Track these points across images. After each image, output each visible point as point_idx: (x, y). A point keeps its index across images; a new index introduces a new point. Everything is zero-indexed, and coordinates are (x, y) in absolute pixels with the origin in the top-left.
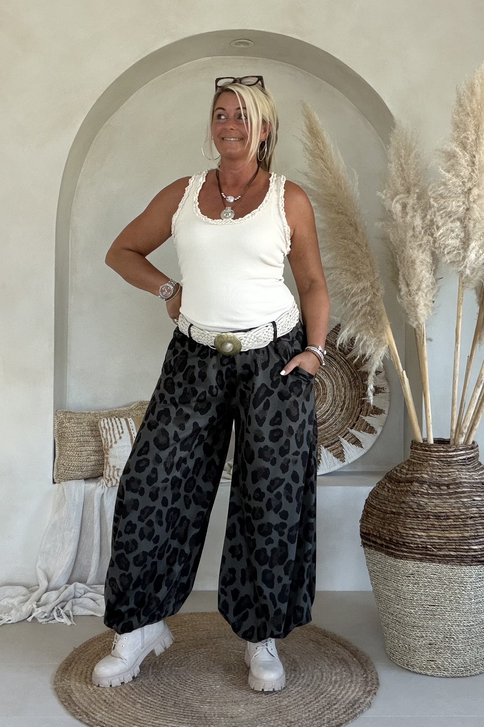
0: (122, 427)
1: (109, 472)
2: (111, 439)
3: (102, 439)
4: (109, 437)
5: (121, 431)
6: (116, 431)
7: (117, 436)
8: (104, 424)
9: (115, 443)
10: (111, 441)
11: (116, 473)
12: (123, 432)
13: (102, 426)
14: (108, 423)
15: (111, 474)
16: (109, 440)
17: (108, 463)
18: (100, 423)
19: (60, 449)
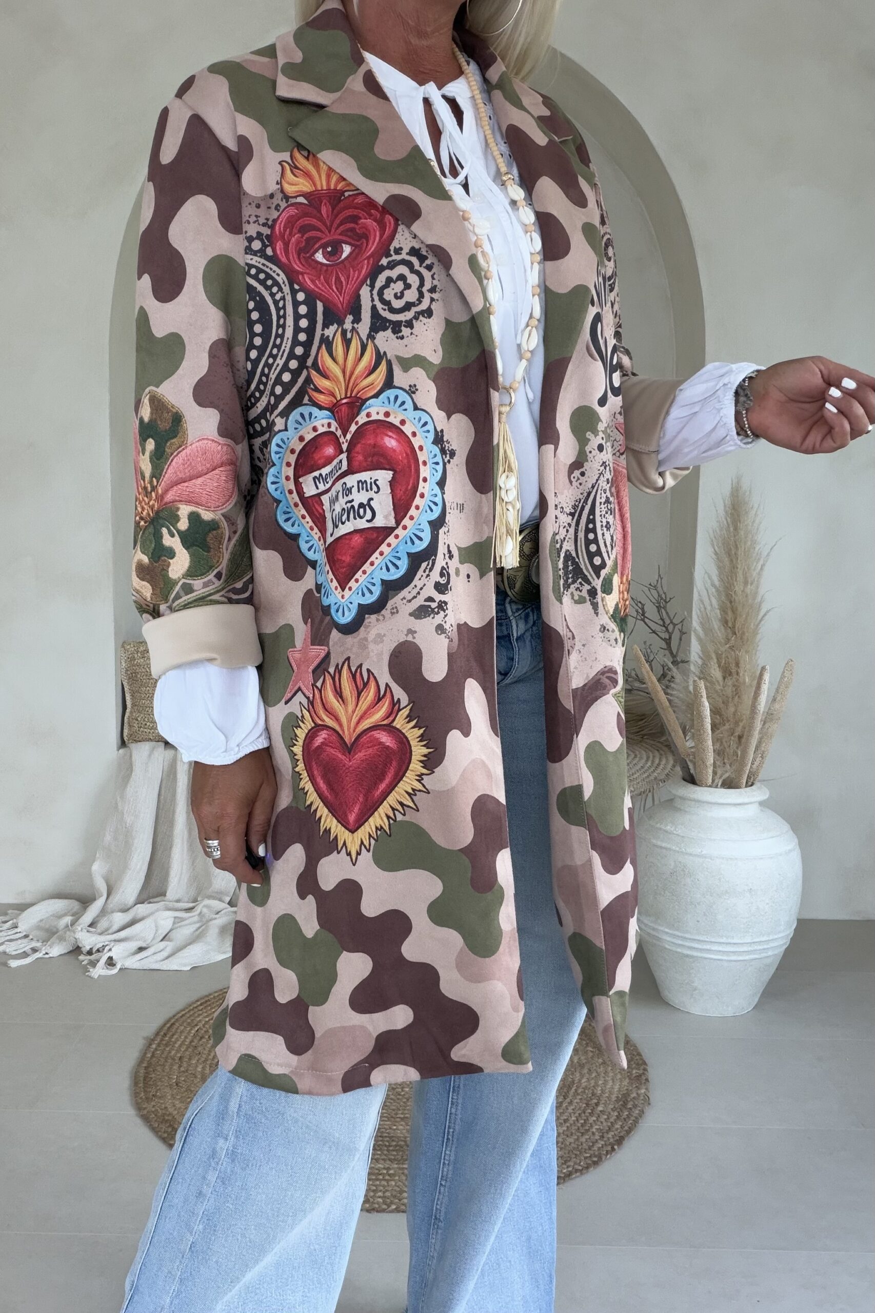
19: (131, 695)
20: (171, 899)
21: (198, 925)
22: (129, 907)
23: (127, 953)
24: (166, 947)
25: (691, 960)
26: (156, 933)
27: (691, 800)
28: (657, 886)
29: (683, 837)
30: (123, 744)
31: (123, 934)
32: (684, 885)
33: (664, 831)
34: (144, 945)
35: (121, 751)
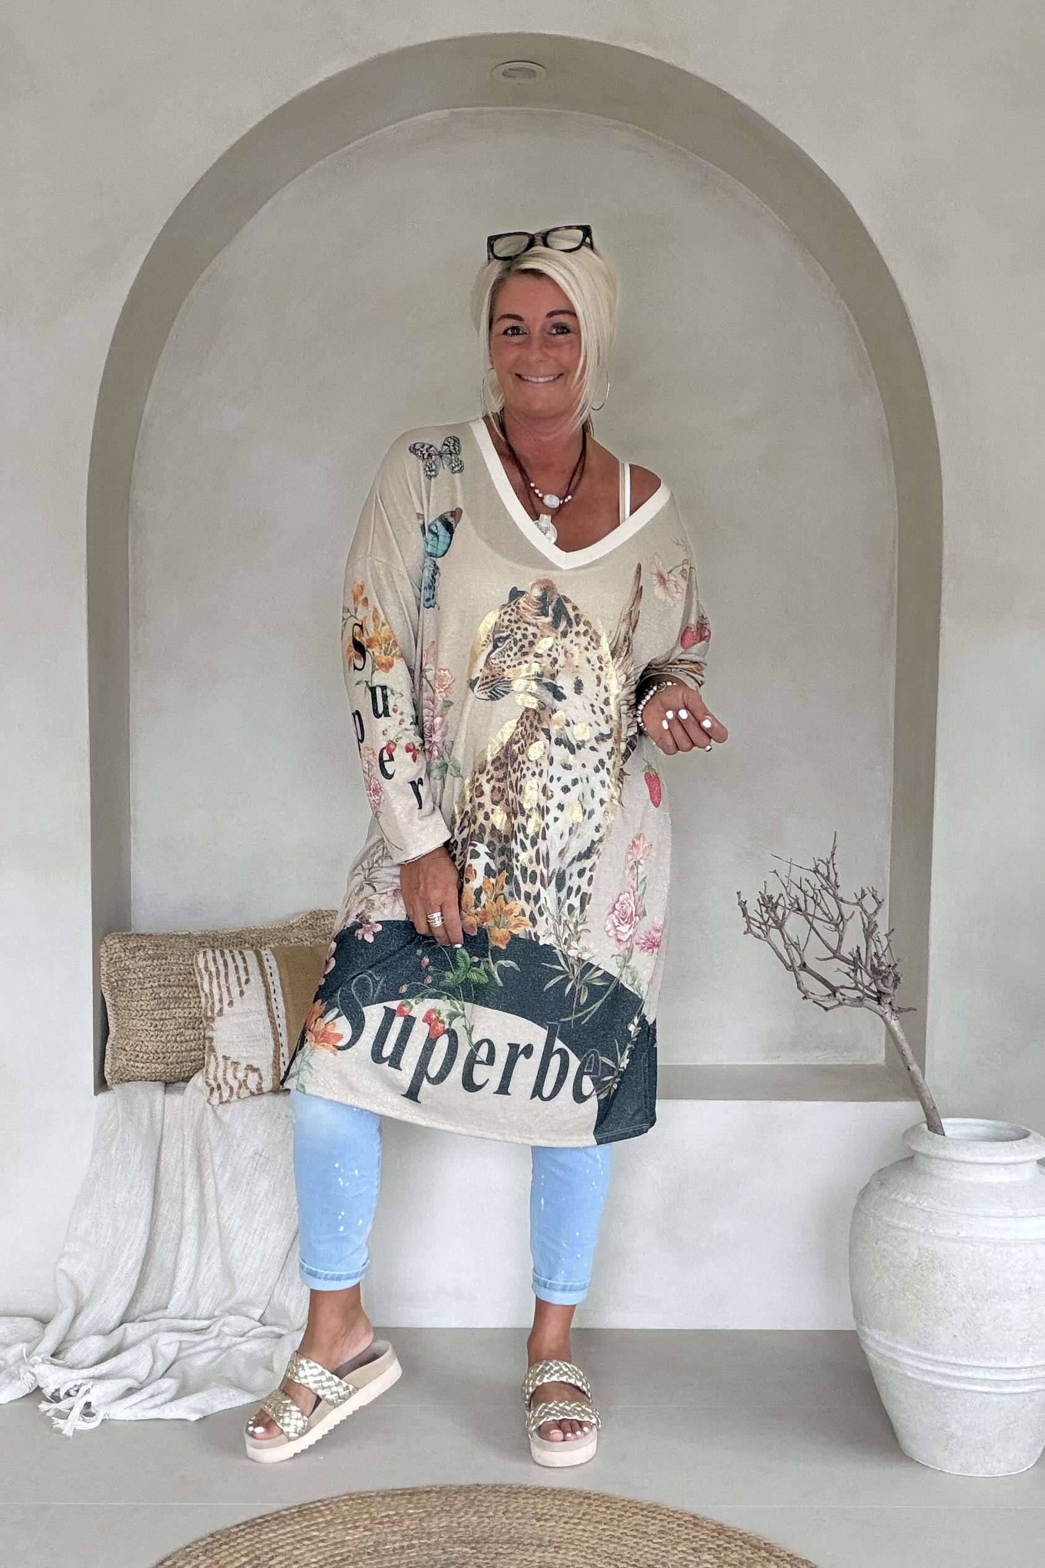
0: (246, 969)
1: (216, 1071)
2: (221, 995)
3: (201, 992)
4: (216, 991)
5: (243, 980)
6: (233, 978)
7: (235, 990)
8: (206, 962)
9: (229, 1004)
10: (221, 1000)
11: (230, 1072)
12: (247, 981)
13: (202, 965)
14: (214, 960)
15: (220, 1075)
16: (216, 997)
17: (214, 1051)
18: (196, 959)
19: (118, 1014)
20: (173, 1314)
21: (214, 1354)
22: (112, 1325)
23: (112, 1397)
24: (169, 1387)
25: (945, 1394)
26: (152, 1367)
27: (937, 1158)
28: (895, 1285)
29: (930, 1212)
30: (102, 1084)
31: (104, 1368)
32: (934, 1283)
33: (902, 1203)
34: (135, 1384)
35: (99, 1095)
